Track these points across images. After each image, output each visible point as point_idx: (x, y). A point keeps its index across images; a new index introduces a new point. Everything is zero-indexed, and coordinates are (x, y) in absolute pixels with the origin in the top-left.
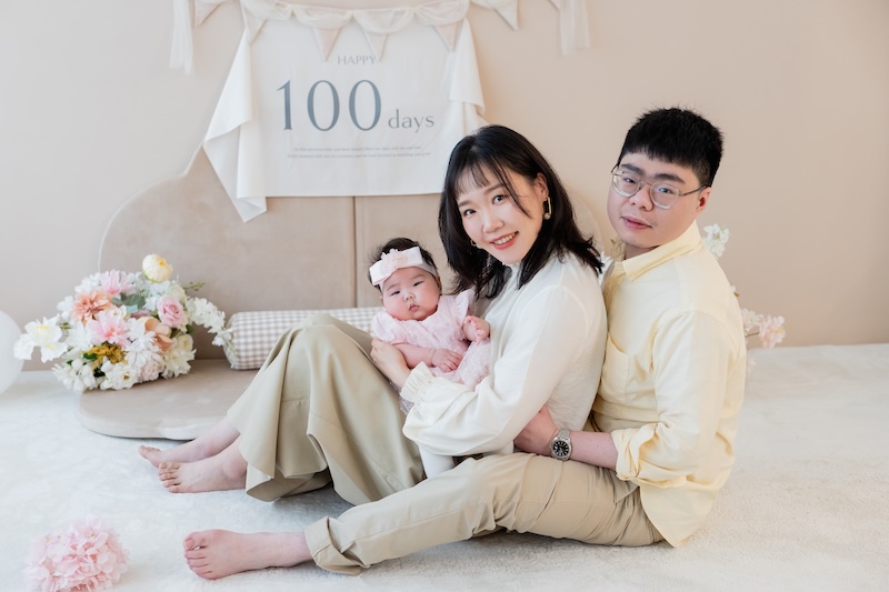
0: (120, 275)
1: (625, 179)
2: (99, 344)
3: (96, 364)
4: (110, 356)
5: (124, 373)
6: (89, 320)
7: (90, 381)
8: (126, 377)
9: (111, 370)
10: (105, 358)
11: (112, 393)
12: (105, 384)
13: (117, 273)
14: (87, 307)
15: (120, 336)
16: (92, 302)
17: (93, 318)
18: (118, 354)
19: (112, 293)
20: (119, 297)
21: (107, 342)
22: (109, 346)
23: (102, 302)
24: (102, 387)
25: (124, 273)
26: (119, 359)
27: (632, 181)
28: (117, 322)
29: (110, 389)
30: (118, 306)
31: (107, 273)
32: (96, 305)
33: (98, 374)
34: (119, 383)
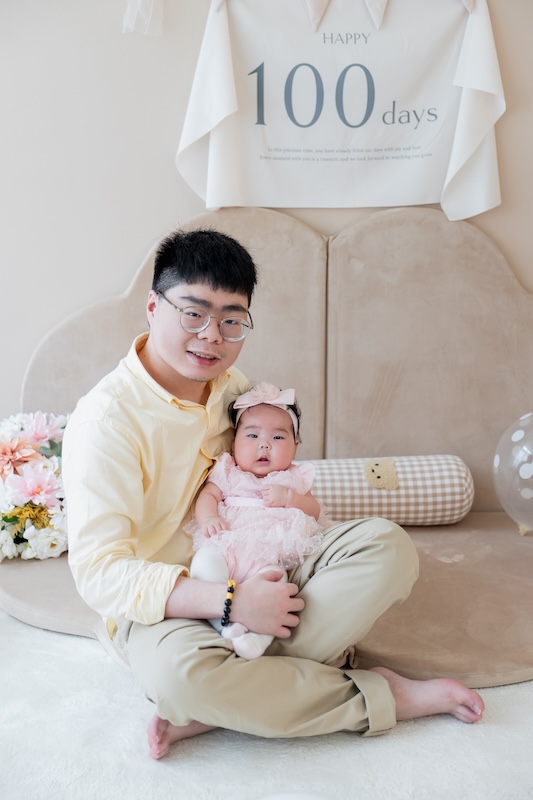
0: (48, 419)
1: (188, 314)
2: (21, 505)
3: (17, 528)
4: (34, 520)
5: (51, 540)
6: (10, 473)
7: (10, 549)
8: (53, 545)
9: (35, 536)
10: (28, 522)
11: (36, 563)
12: (28, 554)
13: (44, 415)
14: (7, 458)
15: (49, 496)
16: (13, 452)
17: (16, 472)
18: (43, 516)
19: (38, 440)
20: (48, 446)
21: (31, 502)
22: (34, 507)
23: (26, 452)
24: (23, 557)
25: (52, 415)
26: (45, 522)
27: (195, 315)
28: (47, 479)
29: (35, 559)
30: (48, 457)
31: (31, 414)
32: (18, 456)
33: (19, 540)
34: (46, 552)
